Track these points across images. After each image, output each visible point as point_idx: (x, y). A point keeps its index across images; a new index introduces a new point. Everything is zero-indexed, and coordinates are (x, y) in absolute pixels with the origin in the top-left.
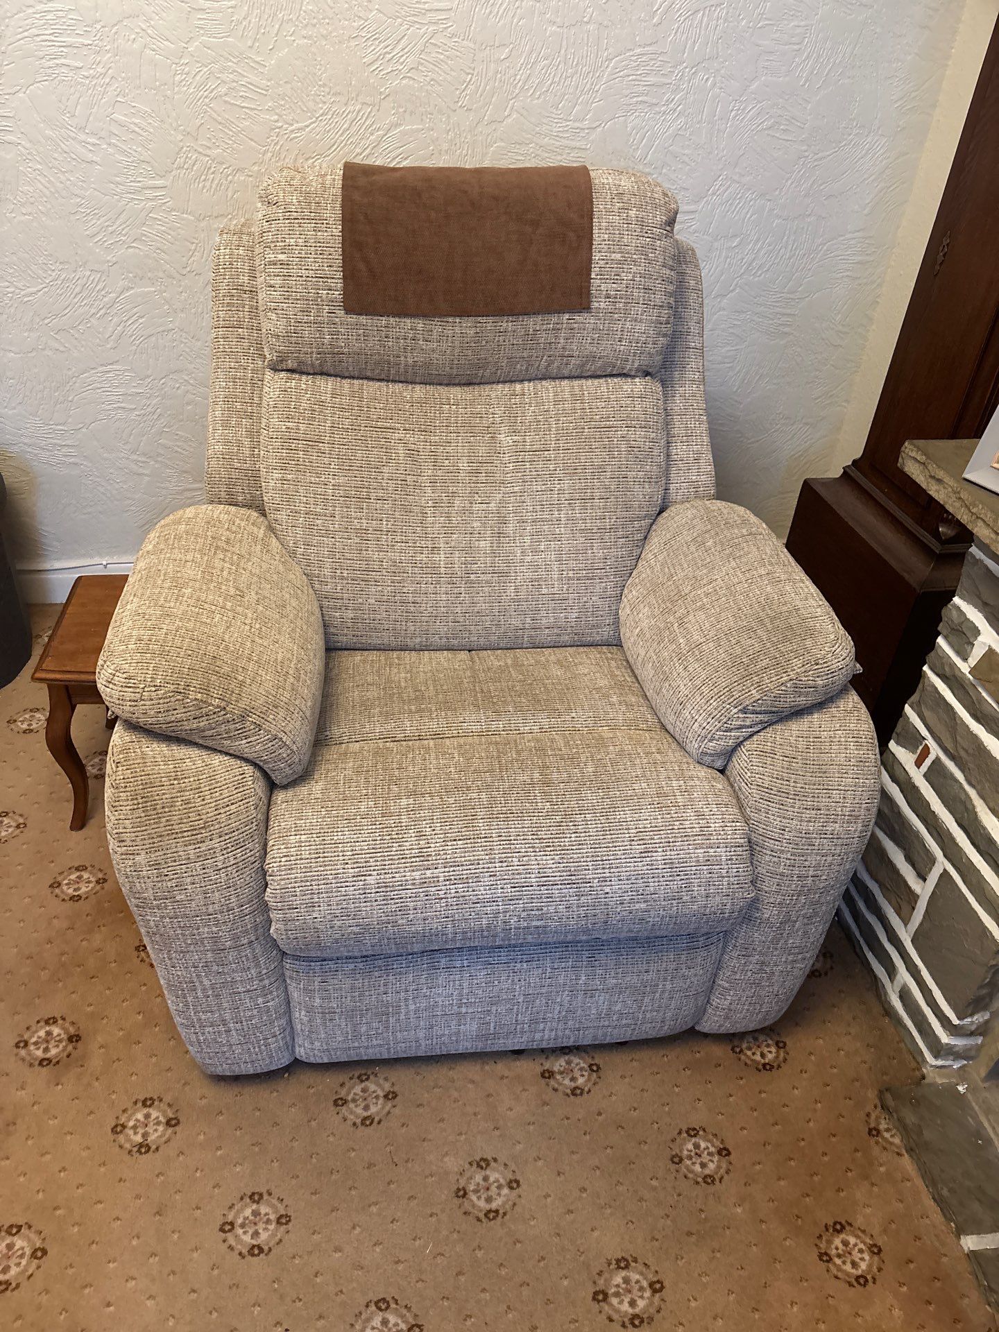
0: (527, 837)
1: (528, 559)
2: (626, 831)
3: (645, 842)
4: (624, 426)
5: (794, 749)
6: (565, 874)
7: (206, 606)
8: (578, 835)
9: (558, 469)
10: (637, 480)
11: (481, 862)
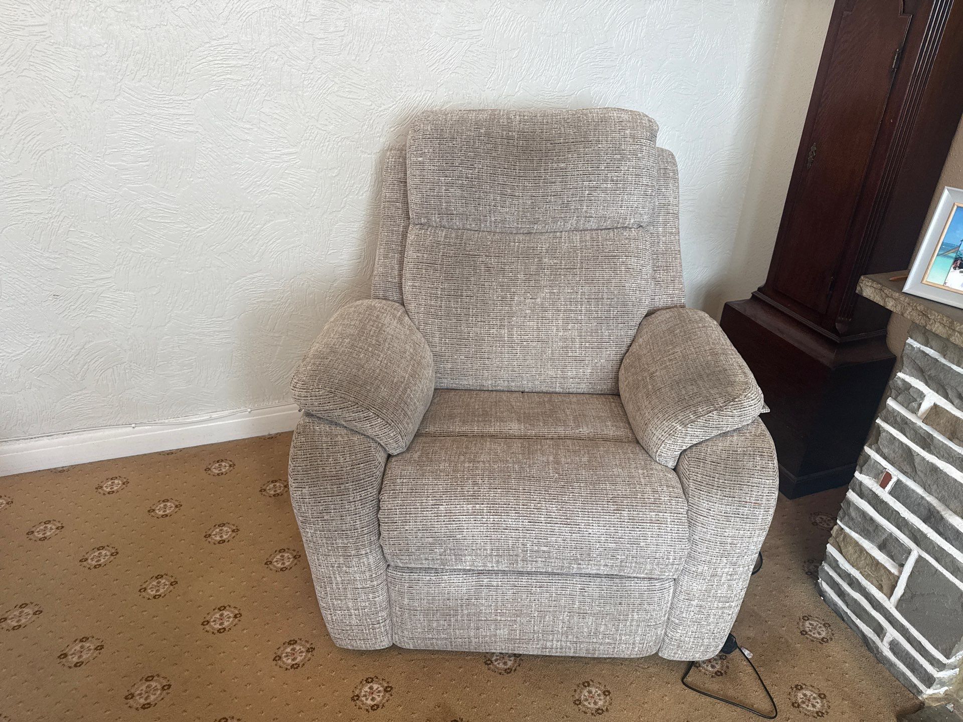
0: (542, 492)
1: (561, 334)
2: (605, 496)
3: (617, 503)
4: (624, 256)
5: (719, 458)
6: (563, 517)
7: (357, 349)
8: (574, 494)
9: (581, 280)
10: (631, 289)
11: (511, 504)
